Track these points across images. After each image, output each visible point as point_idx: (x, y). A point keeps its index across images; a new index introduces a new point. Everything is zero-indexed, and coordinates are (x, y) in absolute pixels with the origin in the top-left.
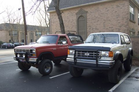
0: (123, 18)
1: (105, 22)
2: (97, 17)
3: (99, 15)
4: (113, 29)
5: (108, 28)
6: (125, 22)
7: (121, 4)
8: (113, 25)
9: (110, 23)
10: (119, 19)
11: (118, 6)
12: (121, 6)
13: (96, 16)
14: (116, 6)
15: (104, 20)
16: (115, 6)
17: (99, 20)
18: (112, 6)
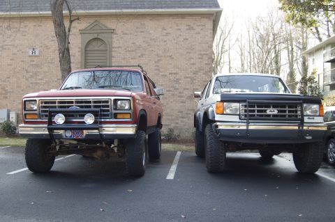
0: (201, 54)
1: (159, 60)
2: (139, 47)
3: (144, 42)
4: (178, 77)
5: (166, 75)
6: (206, 64)
7: (199, 24)
8: (178, 68)
9: (171, 64)
10: (191, 55)
11: (190, 28)
12: (198, 29)
13: (137, 44)
14: (187, 27)
15: (157, 55)
16: (184, 27)
17: (144, 53)
18: (177, 26)
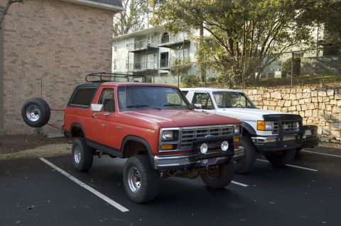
0: (102, 50)
1: (60, 51)
2: (38, 34)
3: (43, 28)
4: (79, 70)
5: (67, 68)
6: (107, 60)
7: (101, 18)
8: (80, 61)
9: (72, 56)
10: (93, 49)
11: (93, 22)
12: (100, 24)
13: (35, 30)
14: (90, 20)
15: (58, 45)
16: (86, 20)
17: (43, 41)
18: (79, 17)
